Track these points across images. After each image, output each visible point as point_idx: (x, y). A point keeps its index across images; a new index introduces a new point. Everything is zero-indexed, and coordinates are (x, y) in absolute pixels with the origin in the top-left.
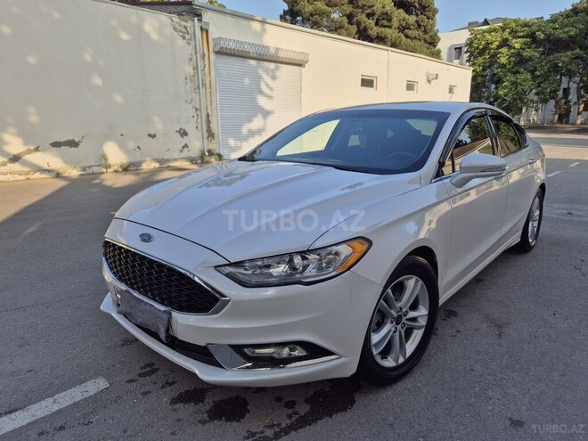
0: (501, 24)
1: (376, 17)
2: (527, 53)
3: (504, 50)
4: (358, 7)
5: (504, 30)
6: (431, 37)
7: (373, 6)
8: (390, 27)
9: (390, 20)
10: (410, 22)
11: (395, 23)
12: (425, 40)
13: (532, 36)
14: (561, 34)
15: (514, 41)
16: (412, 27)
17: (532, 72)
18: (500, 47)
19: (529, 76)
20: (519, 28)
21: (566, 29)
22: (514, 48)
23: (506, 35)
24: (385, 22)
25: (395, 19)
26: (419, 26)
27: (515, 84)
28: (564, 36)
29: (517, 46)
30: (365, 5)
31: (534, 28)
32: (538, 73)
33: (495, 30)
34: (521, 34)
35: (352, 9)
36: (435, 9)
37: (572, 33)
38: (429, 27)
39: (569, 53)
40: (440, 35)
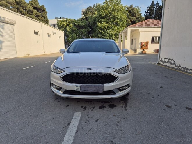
0: (66, 20)
1: (27, 11)
2: (74, 29)
3: (68, 27)
4: (20, 6)
5: (67, 22)
6: (47, 20)
7: (26, 7)
8: (33, 15)
9: (32, 13)
10: (39, 14)
11: (34, 14)
12: (45, 21)
13: (74, 24)
14: (81, 24)
15: (70, 25)
16: (40, 16)
17: (76, 34)
18: (67, 26)
19: (75, 35)
20: (71, 21)
21: (82, 23)
22: (70, 27)
23: (68, 23)
24: (31, 13)
25: (34, 13)
26: (42, 16)
27: (72, 37)
28: (82, 25)
29: (71, 26)
30: (23, 6)
31: (75, 22)
32: (77, 34)
33: (64, 21)
34: (72, 23)
35: (18, 6)
36: (46, 12)
37: (84, 25)
38: (46, 17)
39: (84, 30)
40: (49, 20)
